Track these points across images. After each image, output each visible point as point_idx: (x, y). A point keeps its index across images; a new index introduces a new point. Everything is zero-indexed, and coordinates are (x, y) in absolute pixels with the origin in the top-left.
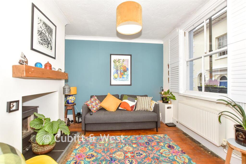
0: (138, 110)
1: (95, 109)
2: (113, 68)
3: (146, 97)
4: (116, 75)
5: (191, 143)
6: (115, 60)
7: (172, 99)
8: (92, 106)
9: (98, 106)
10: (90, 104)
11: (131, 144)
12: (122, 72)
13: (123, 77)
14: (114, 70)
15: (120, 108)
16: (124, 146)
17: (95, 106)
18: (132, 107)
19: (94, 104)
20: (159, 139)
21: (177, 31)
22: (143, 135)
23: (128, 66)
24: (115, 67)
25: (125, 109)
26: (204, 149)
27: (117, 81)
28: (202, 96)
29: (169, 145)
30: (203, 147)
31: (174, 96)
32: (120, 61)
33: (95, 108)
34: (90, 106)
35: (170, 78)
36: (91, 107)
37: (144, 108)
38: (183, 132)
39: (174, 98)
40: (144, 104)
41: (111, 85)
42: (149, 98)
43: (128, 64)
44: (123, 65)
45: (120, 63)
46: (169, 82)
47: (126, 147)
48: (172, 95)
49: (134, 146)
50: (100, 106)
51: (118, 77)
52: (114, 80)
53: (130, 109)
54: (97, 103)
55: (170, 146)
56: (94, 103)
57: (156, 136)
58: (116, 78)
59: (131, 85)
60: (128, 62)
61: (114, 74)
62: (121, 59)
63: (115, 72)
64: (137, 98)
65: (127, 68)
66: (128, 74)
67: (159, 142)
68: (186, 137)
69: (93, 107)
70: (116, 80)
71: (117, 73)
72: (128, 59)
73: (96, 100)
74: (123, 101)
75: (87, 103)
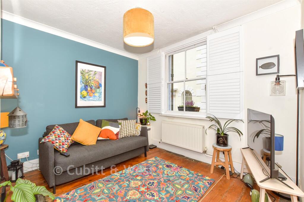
0: (123, 136)
1: (66, 146)
2: (81, 82)
3: (126, 121)
4: (85, 93)
5: (178, 158)
6: (82, 70)
7: (153, 120)
8: (60, 142)
9: (69, 141)
10: (57, 140)
11: (133, 178)
12: (93, 88)
13: (95, 96)
14: (81, 84)
15: (100, 138)
16: (128, 183)
17: (66, 142)
18: (117, 134)
19: (62, 139)
20: (154, 163)
21: (158, 52)
22: (137, 165)
23: (101, 80)
24: (83, 81)
25: (108, 139)
26: (189, 159)
27: (85, 101)
28: (184, 115)
29: (166, 165)
30: (187, 158)
31: (153, 117)
32: (91, 73)
33: (66, 144)
34: (57, 143)
35: (148, 98)
36: (60, 145)
37: (130, 133)
38: (166, 150)
39: (154, 119)
40: (125, 128)
41: (76, 107)
42: (126, 122)
43: (101, 78)
44: (95, 79)
45: (91, 75)
46: (146, 103)
47: (132, 183)
48: (151, 116)
49: (139, 178)
50: (72, 140)
51: (87, 96)
52: (81, 99)
53: (115, 137)
54: (67, 137)
55: (168, 166)
56: (62, 137)
57: (150, 161)
58: (85, 97)
59: (104, 106)
60: (101, 75)
61: (81, 91)
62: (92, 71)
63: (83, 87)
64: (118, 122)
65: (100, 84)
66: (101, 92)
67: (157, 166)
68: (171, 154)
69: (63, 144)
70: (84, 99)
71: (86, 90)
72: (102, 72)
73: (63, 132)
74: (103, 128)
75: (51, 140)
